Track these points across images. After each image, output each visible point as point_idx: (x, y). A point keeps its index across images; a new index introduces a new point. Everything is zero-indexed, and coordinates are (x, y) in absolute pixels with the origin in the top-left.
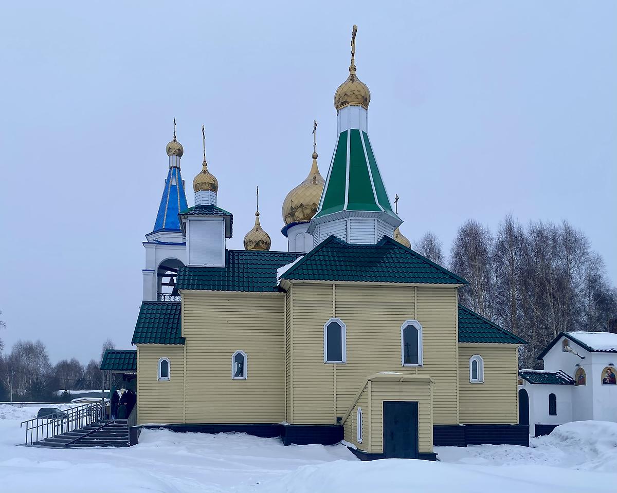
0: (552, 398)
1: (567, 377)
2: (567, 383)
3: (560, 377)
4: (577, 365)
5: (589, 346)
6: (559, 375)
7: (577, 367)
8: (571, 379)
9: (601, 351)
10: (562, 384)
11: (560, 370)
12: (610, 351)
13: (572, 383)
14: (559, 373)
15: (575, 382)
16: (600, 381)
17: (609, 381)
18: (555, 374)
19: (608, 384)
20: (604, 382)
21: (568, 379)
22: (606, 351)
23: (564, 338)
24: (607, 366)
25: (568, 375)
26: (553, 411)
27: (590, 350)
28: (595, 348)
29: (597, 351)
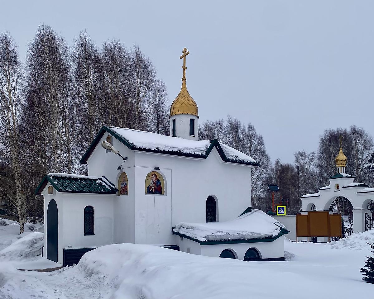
0: (89, 212)
1: (109, 184)
2: (107, 192)
3: (100, 185)
4: (120, 168)
5: (131, 142)
6: (100, 182)
7: (119, 171)
8: (114, 187)
9: (145, 150)
10: (101, 193)
11: (103, 177)
12: (155, 151)
13: (113, 191)
14: (101, 179)
15: (118, 190)
16: (143, 190)
17: (155, 189)
18: (96, 180)
19: (153, 193)
20: (149, 191)
21: (110, 186)
22: (150, 150)
23: (107, 134)
24: (152, 170)
25: (110, 182)
26: (89, 230)
27: (132, 147)
28: (137, 144)
29: (140, 149)
